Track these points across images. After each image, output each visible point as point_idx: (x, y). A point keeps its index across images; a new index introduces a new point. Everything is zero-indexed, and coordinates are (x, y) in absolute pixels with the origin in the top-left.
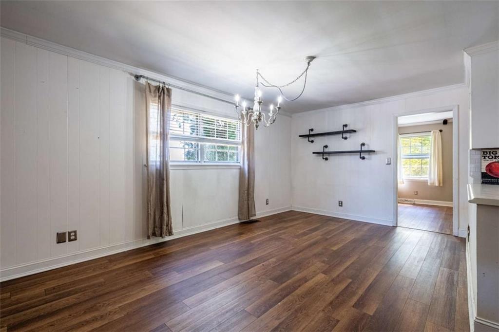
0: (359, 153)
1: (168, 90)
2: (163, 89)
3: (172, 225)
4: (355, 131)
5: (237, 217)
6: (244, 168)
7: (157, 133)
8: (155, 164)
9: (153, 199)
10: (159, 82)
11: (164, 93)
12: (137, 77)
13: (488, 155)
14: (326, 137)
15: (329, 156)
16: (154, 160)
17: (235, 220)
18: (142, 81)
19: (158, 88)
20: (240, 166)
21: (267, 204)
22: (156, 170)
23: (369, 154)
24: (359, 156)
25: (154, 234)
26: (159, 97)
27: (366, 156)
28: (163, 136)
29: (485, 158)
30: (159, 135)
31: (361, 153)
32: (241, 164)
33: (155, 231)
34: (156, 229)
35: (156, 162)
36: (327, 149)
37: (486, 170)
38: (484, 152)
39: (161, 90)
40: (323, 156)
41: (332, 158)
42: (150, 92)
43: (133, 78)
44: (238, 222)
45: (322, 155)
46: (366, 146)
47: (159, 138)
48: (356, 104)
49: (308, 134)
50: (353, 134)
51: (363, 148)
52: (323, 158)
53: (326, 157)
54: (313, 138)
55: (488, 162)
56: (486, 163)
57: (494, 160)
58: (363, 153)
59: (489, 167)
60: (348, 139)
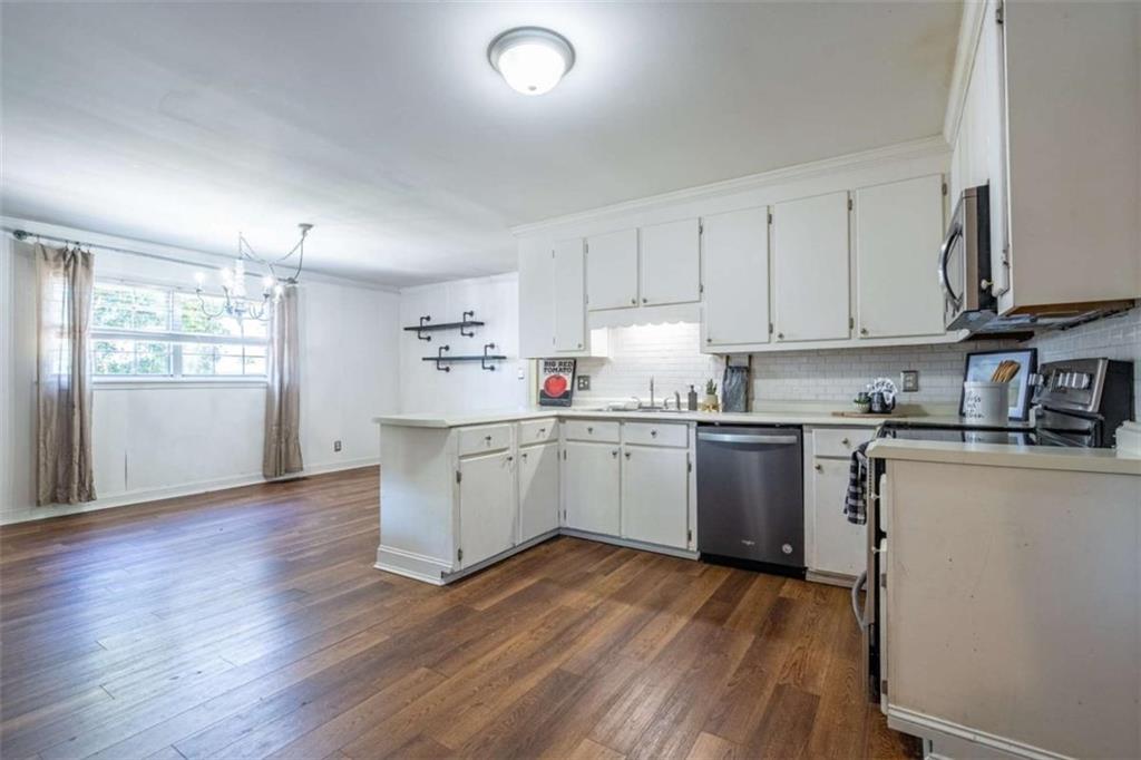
0: (481, 361)
1: (86, 257)
2: (73, 254)
3: (94, 483)
4: (482, 324)
5: (261, 473)
6: (273, 387)
7: (62, 327)
8: (56, 379)
9: (51, 440)
10: (67, 241)
11: (76, 262)
12: (20, 234)
13: (549, 367)
14: (447, 332)
15: (451, 364)
16: (56, 371)
17: (258, 477)
18: (30, 240)
19: (63, 253)
20: (266, 383)
21: (337, 450)
22: (60, 390)
23: (499, 362)
24: (481, 365)
25: (54, 500)
26: (67, 267)
27: (496, 364)
28: (76, 332)
29: (546, 371)
30: (66, 330)
31: (483, 360)
32: (269, 380)
33: (56, 494)
34: (58, 490)
35: (59, 376)
36: (448, 352)
37: (545, 387)
38: (546, 363)
39: (69, 256)
40: (439, 364)
41: (456, 368)
42: (46, 259)
43: (11, 235)
44: (264, 481)
45: (436, 362)
46: (496, 348)
47: (66, 335)
49: (419, 325)
50: (481, 328)
51: (490, 352)
52: (439, 369)
53: (444, 367)
54: (429, 334)
55: (548, 376)
56: (546, 377)
57: (553, 374)
58: (491, 360)
59: (547, 382)
60: (475, 336)
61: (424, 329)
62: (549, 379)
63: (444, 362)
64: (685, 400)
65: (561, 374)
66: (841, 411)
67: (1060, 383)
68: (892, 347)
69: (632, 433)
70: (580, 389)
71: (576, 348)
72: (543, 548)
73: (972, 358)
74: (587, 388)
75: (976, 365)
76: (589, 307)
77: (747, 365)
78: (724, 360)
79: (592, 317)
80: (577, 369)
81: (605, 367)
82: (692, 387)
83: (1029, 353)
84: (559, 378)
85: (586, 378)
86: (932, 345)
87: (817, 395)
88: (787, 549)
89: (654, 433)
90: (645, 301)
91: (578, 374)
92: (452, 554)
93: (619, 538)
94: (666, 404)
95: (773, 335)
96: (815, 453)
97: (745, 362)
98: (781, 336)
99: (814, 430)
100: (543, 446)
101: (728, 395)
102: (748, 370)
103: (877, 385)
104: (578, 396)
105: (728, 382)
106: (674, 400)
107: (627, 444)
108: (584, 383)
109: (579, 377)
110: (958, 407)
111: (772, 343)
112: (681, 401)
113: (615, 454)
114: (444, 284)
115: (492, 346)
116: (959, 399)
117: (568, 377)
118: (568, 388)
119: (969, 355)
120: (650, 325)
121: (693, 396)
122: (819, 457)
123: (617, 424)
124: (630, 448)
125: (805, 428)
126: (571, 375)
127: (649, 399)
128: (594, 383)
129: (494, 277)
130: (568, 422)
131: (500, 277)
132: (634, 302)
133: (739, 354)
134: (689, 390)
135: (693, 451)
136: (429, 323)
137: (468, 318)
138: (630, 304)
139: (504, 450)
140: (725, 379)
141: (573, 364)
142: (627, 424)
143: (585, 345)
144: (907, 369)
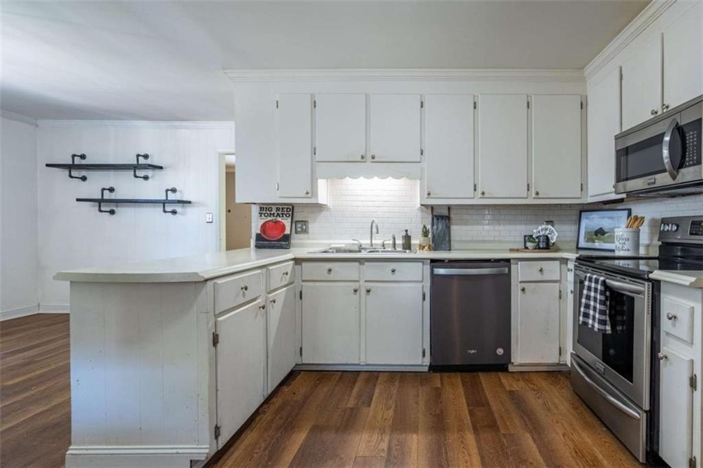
0: (162, 205)
4: (160, 168)
13: (264, 212)
14: (112, 173)
15: (117, 206)
23: (183, 206)
24: (162, 209)
27: (179, 208)
29: (261, 216)
31: (164, 204)
36: (113, 194)
37: (261, 231)
38: (261, 208)
40: (100, 206)
41: (122, 211)
45: (97, 204)
46: (177, 193)
48: (163, 124)
49: (70, 162)
50: (157, 172)
51: (171, 196)
52: (101, 211)
53: (108, 209)
54: (84, 173)
55: (263, 221)
56: (262, 222)
57: (269, 219)
58: (171, 204)
59: (264, 227)
60: (150, 180)
61: (77, 167)
62: (266, 222)
63: (107, 203)
64: (399, 242)
65: (279, 219)
66: (518, 248)
67: (662, 229)
68: (550, 205)
69: (370, 271)
70: (296, 233)
71: (304, 195)
72: (285, 389)
73: (583, 213)
74: (305, 231)
75: (587, 218)
76: (317, 158)
77: (447, 215)
78: (430, 211)
79: (321, 168)
80: (295, 214)
81: (323, 214)
82: (407, 231)
83: (627, 212)
84: (277, 222)
85: (305, 222)
86: (561, 204)
87: (495, 237)
88: (500, 351)
89: (393, 271)
90: (373, 158)
91: (295, 219)
92: (207, 434)
93: (359, 365)
94: (383, 245)
95: (476, 192)
96: (520, 280)
97: (445, 212)
98: (483, 193)
99: (519, 263)
100: (285, 289)
101: (436, 237)
102: (448, 218)
103: (542, 230)
104: (295, 239)
105: (435, 226)
106: (391, 242)
107: (366, 281)
108: (302, 227)
109: (296, 222)
110: (575, 244)
111: (475, 199)
112: (397, 242)
113: (356, 291)
114: (107, 122)
115: (174, 190)
116: (576, 239)
117: (287, 222)
118: (287, 232)
119: (581, 212)
120: (376, 178)
121: (407, 238)
122: (521, 282)
123: (357, 264)
124: (369, 285)
125: (512, 261)
126: (290, 219)
127: (369, 242)
128: (312, 227)
129: (177, 123)
130: (304, 264)
131: (185, 123)
132: (363, 157)
133: (440, 206)
134: (404, 233)
135: (427, 284)
136: (84, 162)
137: (142, 161)
138: (359, 159)
139: (254, 300)
140: (433, 225)
141: (289, 209)
142: (366, 263)
143: (313, 192)
144: (547, 220)
